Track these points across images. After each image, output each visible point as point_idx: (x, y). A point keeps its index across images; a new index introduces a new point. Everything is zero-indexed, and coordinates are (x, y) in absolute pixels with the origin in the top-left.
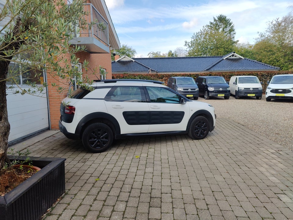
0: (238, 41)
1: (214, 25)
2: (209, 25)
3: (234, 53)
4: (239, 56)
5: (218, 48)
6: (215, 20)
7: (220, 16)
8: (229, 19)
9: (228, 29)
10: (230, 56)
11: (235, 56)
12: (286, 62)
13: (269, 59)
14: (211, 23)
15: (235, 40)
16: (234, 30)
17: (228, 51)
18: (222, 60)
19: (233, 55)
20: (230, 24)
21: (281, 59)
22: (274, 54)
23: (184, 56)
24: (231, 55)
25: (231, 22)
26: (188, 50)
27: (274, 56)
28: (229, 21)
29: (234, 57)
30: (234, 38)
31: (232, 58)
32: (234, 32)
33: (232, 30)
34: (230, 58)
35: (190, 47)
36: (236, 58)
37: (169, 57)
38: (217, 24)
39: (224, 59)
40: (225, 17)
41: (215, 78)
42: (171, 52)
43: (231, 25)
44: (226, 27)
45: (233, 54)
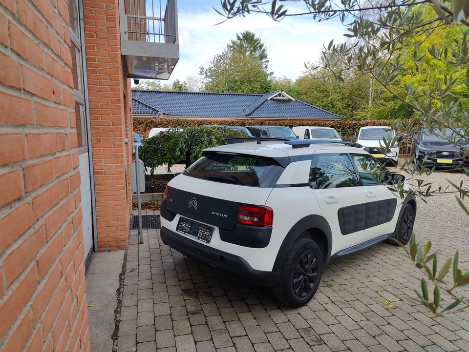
0: (272, 73)
1: (237, 46)
2: (232, 44)
3: (282, 91)
4: (288, 96)
5: (250, 82)
6: (239, 38)
7: (246, 32)
8: (259, 39)
9: (257, 54)
10: (276, 96)
11: (283, 96)
12: (344, 108)
13: (322, 102)
14: (234, 43)
15: (269, 71)
16: (266, 57)
17: (266, 88)
18: (266, 101)
19: (280, 95)
20: (261, 46)
21: (338, 102)
22: (327, 96)
23: (198, 91)
24: (278, 93)
25: (261, 43)
26: (205, 81)
27: (329, 99)
28: (259, 42)
29: (281, 98)
30: (266, 67)
31: (278, 98)
32: (267, 60)
33: (263, 56)
34: (276, 98)
35: (207, 76)
36: (284, 98)
37: (176, 91)
38: (241, 46)
39: (268, 99)
40: (253, 36)
41: (279, 130)
42: (179, 82)
43: (263, 49)
44: (255, 50)
45: (280, 92)
